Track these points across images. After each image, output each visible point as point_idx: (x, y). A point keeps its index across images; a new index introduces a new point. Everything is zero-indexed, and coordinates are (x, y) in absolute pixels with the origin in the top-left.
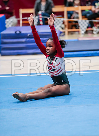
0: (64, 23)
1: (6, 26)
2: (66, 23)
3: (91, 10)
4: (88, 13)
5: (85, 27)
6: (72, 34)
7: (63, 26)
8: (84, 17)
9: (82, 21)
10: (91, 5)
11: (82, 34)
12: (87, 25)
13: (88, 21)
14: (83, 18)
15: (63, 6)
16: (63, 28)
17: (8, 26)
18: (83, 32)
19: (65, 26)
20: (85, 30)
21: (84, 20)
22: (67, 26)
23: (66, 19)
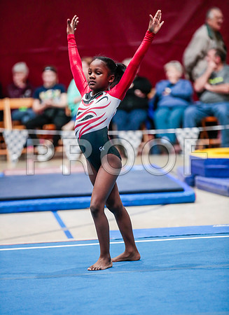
5: (20, 145)
8: (16, 122)
9: (12, 132)
11: (14, 161)
12: (23, 141)
13: (25, 133)
14: (14, 125)
18: (15, 157)
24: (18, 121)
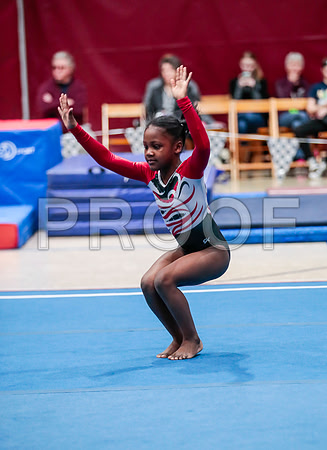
0: (227, 145)
1: (64, 153)
2: (234, 147)
3: (304, 111)
4: (297, 118)
6: (250, 177)
7: (225, 154)
8: (284, 129)
9: (279, 140)
10: (306, 96)
12: (293, 152)
13: (295, 142)
14: (281, 132)
15: (227, 97)
16: (224, 161)
17: (69, 152)
18: (282, 172)
19: (232, 154)
20: (287, 168)
21: (284, 139)
22: (236, 156)
23: (233, 136)
24: (286, 127)
